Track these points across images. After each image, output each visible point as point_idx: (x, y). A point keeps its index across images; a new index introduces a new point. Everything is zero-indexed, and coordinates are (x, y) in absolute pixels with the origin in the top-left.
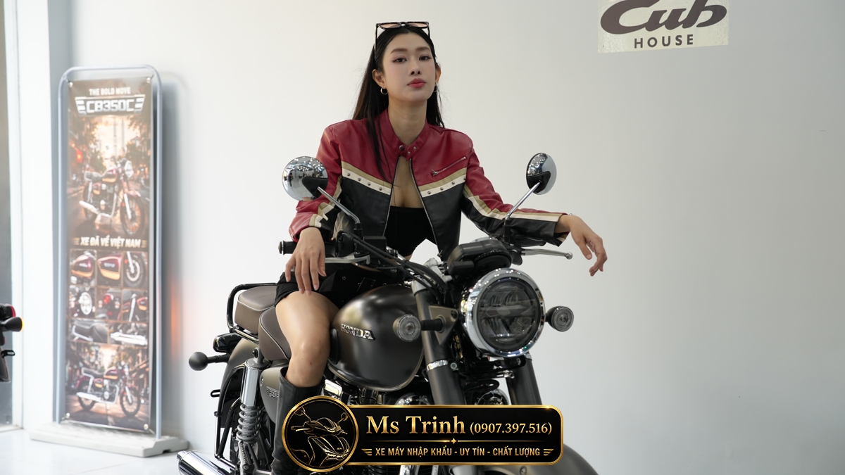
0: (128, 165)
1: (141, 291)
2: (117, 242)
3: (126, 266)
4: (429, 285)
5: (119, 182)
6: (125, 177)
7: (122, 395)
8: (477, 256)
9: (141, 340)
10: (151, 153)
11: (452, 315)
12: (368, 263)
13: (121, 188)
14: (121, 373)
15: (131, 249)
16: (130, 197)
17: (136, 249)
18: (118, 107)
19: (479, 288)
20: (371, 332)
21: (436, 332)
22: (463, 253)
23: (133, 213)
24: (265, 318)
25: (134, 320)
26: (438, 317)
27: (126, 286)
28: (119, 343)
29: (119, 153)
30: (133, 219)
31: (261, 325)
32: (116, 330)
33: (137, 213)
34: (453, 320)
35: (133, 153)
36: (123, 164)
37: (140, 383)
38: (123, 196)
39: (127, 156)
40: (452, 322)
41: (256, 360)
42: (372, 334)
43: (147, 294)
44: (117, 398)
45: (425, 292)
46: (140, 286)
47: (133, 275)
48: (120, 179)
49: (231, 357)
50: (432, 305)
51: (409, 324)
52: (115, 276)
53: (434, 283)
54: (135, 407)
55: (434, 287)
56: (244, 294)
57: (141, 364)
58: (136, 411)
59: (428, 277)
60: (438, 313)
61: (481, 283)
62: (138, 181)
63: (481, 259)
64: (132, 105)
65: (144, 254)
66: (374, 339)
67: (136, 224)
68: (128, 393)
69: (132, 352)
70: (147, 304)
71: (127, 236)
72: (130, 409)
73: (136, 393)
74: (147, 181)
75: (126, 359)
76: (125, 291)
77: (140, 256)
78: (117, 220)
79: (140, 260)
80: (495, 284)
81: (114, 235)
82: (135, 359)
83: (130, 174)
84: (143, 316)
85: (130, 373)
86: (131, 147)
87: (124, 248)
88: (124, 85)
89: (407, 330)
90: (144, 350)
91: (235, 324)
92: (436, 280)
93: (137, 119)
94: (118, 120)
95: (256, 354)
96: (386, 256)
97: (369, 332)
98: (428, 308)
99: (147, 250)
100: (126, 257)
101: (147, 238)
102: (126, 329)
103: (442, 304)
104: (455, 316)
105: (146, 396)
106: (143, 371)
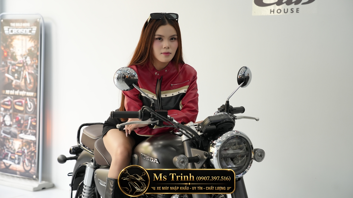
0: (28, 59)
1: (33, 116)
2: (23, 93)
3: (26, 104)
4: (190, 137)
5: (24, 66)
6: (27, 64)
7: (24, 162)
8: (217, 123)
9: (33, 138)
10: (39, 54)
11: (205, 155)
12: (158, 124)
13: (25, 69)
14: (23, 152)
15: (29, 97)
16: (29, 73)
17: (31, 97)
18: (24, 32)
19: (220, 142)
20: (158, 159)
21: (195, 163)
22: (211, 122)
23: (30, 80)
24: (98, 143)
25: (30, 129)
26: (196, 155)
27: (26, 113)
28: (22, 139)
29: (24, 53)
30: (30, 83)
31: (96, 147)
32: (21, 133)
33: (32, 81)
34: (205, 158)
35: (30, 53)
36: (26, 58)
37: (32, 157)
38: (25, 73)
39: (28, 55)
40: (205, 159)
41: (92, 164)
42: (158, 160)
43: (36, 117)
44: (21, 163)
45: (189, 141)
46: (33, 114)
47: (30, 109)
48: (24, 65)
49: (79, 158)
50: (192, 148)
51: (182, 160)
52: (21, 108)
53: (194, 136)
54: (29, 168)
55: (193, 138)
56: (86, 128)
57: (32, 149)
58: (30, 170)
59: (190, 133)
60: (196, 153)
61: (221, 139)
62: (32, 66)
63: (219, 125)
64: (30, 31)
65: (35, 99)
66: (159, 163)
67: (31, 86)
68: (26, 161)
69: (28, 143)
70: (36, 122)
71: (27, 91)
72: (27, 169)
73: (30, 162)
74: (37, 67)
75: (26, 146)
76: (26, 116)
77: (33, 100)
78: (22, 83)
79: (33, 102)
80: (228, 140)
81: (21, 90)
82: (30, 146)
83: (29, 62)
84: (34, 127)
85: (28, 153)
86: (30, 50)
87: (26, 96)
88: (27, 22)
89: (181, 164)
90: (35, 143)
91: (81, 143)
92: (195, 135)
93: (33, 38)
94: (24, 38)
95: (92, 161)
96: (167, 121)
97: (156, 160)
98: (190, 150)
99: (36, 97)
100: (26, 100)
101: (36, 92)
102: (26, 132)
103: (198, 148)
104: (206, 155)
105: (35, 163)
106: (34, 152)
